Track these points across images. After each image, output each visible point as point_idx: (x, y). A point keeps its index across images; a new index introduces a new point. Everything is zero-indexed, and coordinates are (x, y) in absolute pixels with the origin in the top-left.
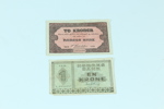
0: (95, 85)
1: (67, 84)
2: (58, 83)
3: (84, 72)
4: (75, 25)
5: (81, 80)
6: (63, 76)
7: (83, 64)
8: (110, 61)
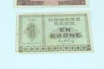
1: (36, 40)
5: (52, 36)
6: (32, 31)
8: (86, 15)
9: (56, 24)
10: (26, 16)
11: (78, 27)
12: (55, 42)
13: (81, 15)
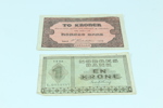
0: (105, 83)
1: (63, 82)
2: (50, 81)
3: (88, 69)
4: (78, 20)
5: (83, 77)
7: (87, 60)
8: (124, 56)
9: (88, 65)
10: (51, 58)
11: (116, 68)
12: (87, 84)
13: (120, 56)
